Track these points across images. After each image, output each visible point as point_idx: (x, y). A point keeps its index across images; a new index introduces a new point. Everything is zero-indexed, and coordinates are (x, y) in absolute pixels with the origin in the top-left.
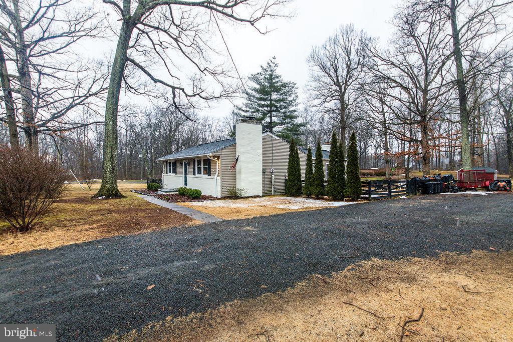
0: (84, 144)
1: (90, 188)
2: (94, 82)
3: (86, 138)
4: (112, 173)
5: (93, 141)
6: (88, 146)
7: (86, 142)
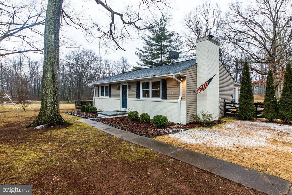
0: (20, 76)
1: (24, 109)
2: (28, 19)
3: (22, 72)
4: (54, 96)
5: (27, 74)
6: (23, 78)
7: (22, 75)
